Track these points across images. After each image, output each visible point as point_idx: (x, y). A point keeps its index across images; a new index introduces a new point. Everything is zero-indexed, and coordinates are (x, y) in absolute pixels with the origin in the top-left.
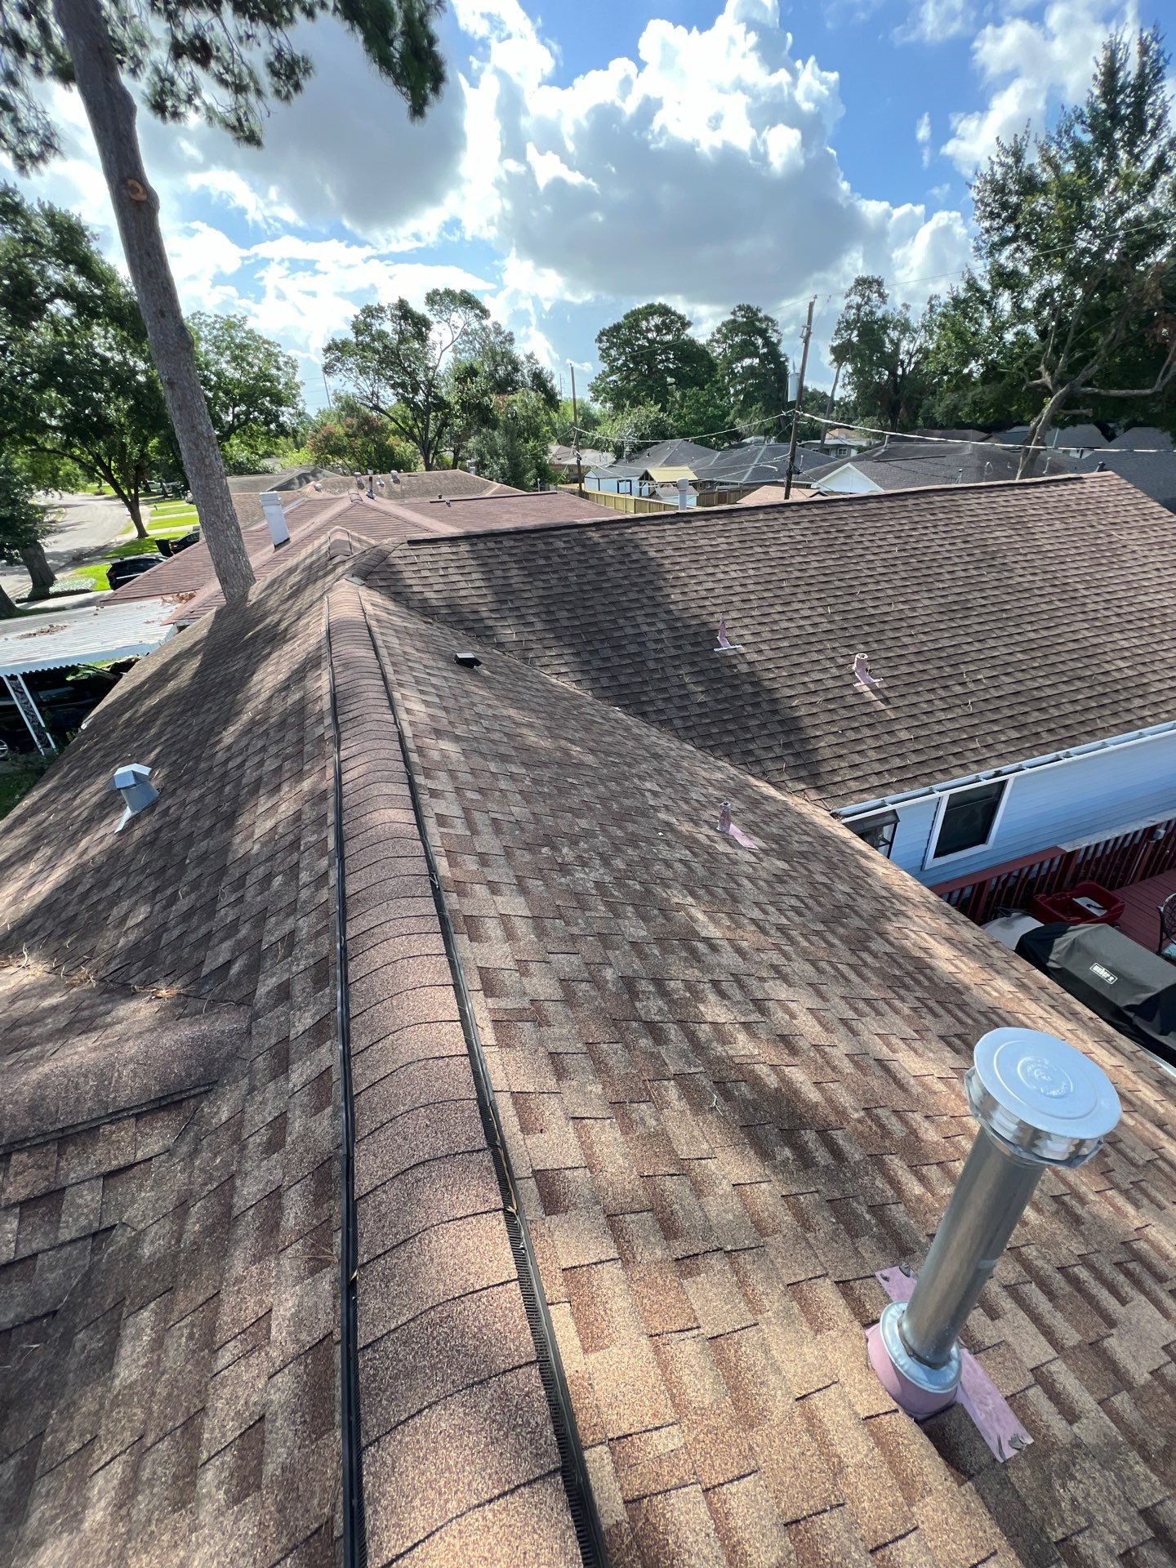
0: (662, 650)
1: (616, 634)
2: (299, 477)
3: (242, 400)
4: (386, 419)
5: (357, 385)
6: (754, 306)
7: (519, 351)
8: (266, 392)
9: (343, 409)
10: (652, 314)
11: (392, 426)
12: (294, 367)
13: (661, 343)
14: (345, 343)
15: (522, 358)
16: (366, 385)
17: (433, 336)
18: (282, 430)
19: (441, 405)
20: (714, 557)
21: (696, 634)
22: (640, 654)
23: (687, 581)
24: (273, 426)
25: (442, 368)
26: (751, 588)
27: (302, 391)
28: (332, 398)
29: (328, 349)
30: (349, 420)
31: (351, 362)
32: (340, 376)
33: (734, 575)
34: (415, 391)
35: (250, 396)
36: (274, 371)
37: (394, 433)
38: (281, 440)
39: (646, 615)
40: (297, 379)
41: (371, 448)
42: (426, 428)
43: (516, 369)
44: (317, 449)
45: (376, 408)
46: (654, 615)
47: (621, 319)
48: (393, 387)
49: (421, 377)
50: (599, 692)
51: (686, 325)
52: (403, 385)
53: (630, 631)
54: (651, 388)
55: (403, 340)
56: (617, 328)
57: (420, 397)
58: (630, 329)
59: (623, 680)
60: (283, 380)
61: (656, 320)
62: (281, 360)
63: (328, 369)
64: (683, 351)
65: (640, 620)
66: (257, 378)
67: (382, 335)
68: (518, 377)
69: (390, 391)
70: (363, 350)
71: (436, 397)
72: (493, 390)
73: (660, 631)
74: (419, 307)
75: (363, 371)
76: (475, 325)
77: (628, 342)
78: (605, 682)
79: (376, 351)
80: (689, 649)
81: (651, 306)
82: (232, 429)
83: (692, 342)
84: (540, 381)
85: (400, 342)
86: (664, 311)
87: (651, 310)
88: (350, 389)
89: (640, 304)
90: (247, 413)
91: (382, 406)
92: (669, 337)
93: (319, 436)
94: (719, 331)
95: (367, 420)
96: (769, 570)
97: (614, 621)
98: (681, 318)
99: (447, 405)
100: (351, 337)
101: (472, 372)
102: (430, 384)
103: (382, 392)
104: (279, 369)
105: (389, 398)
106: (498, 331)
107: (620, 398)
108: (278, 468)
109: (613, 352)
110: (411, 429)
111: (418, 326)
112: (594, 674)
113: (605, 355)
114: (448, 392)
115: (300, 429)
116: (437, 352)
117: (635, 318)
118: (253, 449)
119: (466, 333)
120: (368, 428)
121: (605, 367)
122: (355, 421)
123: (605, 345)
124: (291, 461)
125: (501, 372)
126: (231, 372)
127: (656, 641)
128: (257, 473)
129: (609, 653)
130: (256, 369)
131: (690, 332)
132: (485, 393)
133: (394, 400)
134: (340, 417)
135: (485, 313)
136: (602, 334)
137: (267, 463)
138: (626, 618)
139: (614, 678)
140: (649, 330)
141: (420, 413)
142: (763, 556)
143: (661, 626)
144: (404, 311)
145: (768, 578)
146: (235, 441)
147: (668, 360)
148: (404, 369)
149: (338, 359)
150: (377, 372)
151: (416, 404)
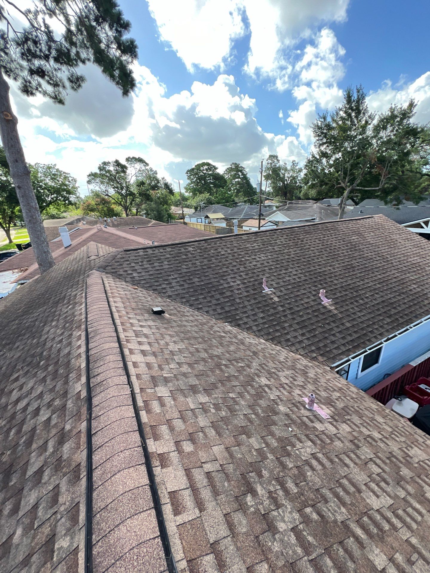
0: (241, 294)
1: (220, 288)
2: (77, 220)
3: (54, 193)
4: (111, 199)
5: (100, 188)
6: (238, 163)
7: (159, 176)
8: (64, 190)
9: (94, 196)
10: (204, 165)
11: (113, 201)
12: (75, 181)
13: (208, 174)
14: (96, 173)
15: (160, 179)
16: (103, 188)
17: (128, 172)
18: (70, 203)
19: (132, 194)
20: (254, 252)
21: (254, 285)
22: (231, 296)
23: (245, 262)
24: (67, 202)
25: (132, 182)
26: (271, 263)
27: (79, 189)
28: (90, 192)
29: (89, 175)
30: (97, 199)
31: (98, 180)
32: (94, 184)
33: (263, 258)
34: (122, 189)
35: (57, 191)
36: (67, 183)
37: (114, 203)
38: (70, 207)
39: (231, 278)
40: (77, 185)
41: (105, 209)
42: (126, 202)
43: (158, 182)
44: (84, 209)
45: (107, 195)
46: (235, 277)
47: (194, 167)
48: (114, 188)
49: (124, 185)
50: (217, 316)
51: (216, 168)
52: (117, 188)
53: (226, 286)
54: (206, 188)
55: (118, 173)
56: (193, 169)
57: (124, 192)
58: (197, 170)
59: (227, 309)
60: (71, 186)
61: (206, 167)
62: (70, 179)
63: (89, 182)
64: (215, 177)
65: (229, 280)
66: (61, 185)
67: (109, 171)
68: (159, 185)
69: (112, 190)
70: (102, 176)
71: (130, 191)
72: (150, 189)
73: (238, 285)
74: (123, 162)
75: (102, 183)
76: (143, 168)
77: (197, 174)
78: (219, 311)
79: (107, 176)
80: (252, 292)
81: (204, 163)
82: (50, 203)
83: (218, 174)
84: (167, 186)
85: (117, 173)
86: (208, 164)
87: (204, 164)
88: (97, 188)
89: (200, 162)
90: (57, 198)
91: (109, 194)
92: (211, 172)
93: (85, 205)
94: (226, 170)
95: (103, 199)
96: (276, 256)
97: (218, 282)
98: (214, 166)
99: (134, 194)
100: (98, 171)
101: (142, 183)
102: (127, 187)
103: (109, 190)
104: (69, 182)
105: (112, 191)
106: (151, 170)
107: (195, 192)
108: (69, 216)
109: (192, 177)
110: (121, 202)
111: (123, 168)
112: (213, 307)
113: (189, 178)
114: (134, 189)
115: (78, 203)
116: (130, 177)
117: (198, 167)
118: (59, 210)
119: (140, 170)
120: (104, 202)
121: (189, 181)
122: (99, 200)
123: (189, 175)
124: (73, 214)
125: (153, 183)
126: (51, 183)
127: (238, 289)
128: (60, 218)
129: (218, 296)
130: (60, 182)
131: (218, 171)
132: (148, 190)
133: (114, 192)
134: (93, 198)
135: (147, 164)
136: (188, 171)
137: (64, 214)
138: (223, 280)
139: (222, 308)
140: (203, 170)
141: (124, 197)
142: (272, 250)
143: (239, 282)
144: (117, 163)
145: (277, 259)
146: (51, 207)
147: (210, 179)
148: (118, 182)
149: (93, 179)
150: (108, 183)
151: (122, 194)
